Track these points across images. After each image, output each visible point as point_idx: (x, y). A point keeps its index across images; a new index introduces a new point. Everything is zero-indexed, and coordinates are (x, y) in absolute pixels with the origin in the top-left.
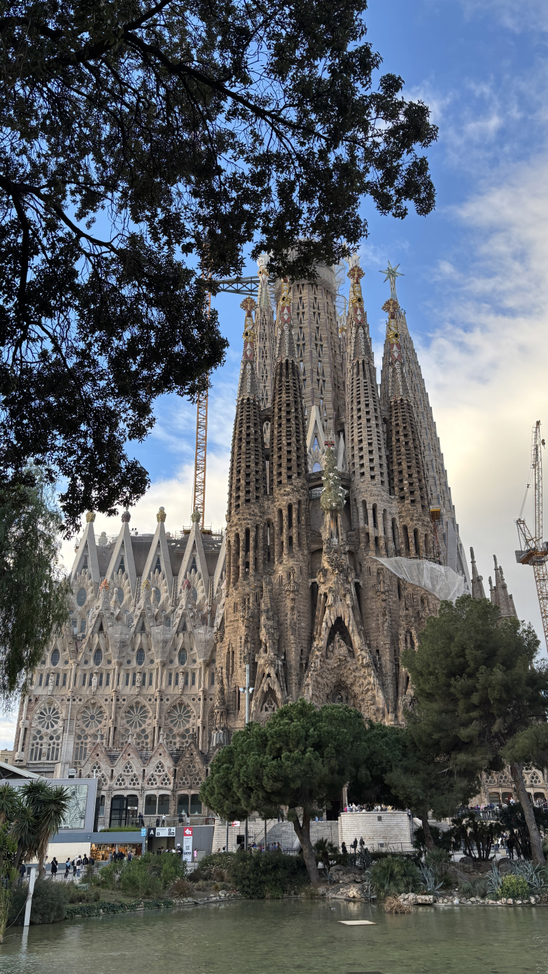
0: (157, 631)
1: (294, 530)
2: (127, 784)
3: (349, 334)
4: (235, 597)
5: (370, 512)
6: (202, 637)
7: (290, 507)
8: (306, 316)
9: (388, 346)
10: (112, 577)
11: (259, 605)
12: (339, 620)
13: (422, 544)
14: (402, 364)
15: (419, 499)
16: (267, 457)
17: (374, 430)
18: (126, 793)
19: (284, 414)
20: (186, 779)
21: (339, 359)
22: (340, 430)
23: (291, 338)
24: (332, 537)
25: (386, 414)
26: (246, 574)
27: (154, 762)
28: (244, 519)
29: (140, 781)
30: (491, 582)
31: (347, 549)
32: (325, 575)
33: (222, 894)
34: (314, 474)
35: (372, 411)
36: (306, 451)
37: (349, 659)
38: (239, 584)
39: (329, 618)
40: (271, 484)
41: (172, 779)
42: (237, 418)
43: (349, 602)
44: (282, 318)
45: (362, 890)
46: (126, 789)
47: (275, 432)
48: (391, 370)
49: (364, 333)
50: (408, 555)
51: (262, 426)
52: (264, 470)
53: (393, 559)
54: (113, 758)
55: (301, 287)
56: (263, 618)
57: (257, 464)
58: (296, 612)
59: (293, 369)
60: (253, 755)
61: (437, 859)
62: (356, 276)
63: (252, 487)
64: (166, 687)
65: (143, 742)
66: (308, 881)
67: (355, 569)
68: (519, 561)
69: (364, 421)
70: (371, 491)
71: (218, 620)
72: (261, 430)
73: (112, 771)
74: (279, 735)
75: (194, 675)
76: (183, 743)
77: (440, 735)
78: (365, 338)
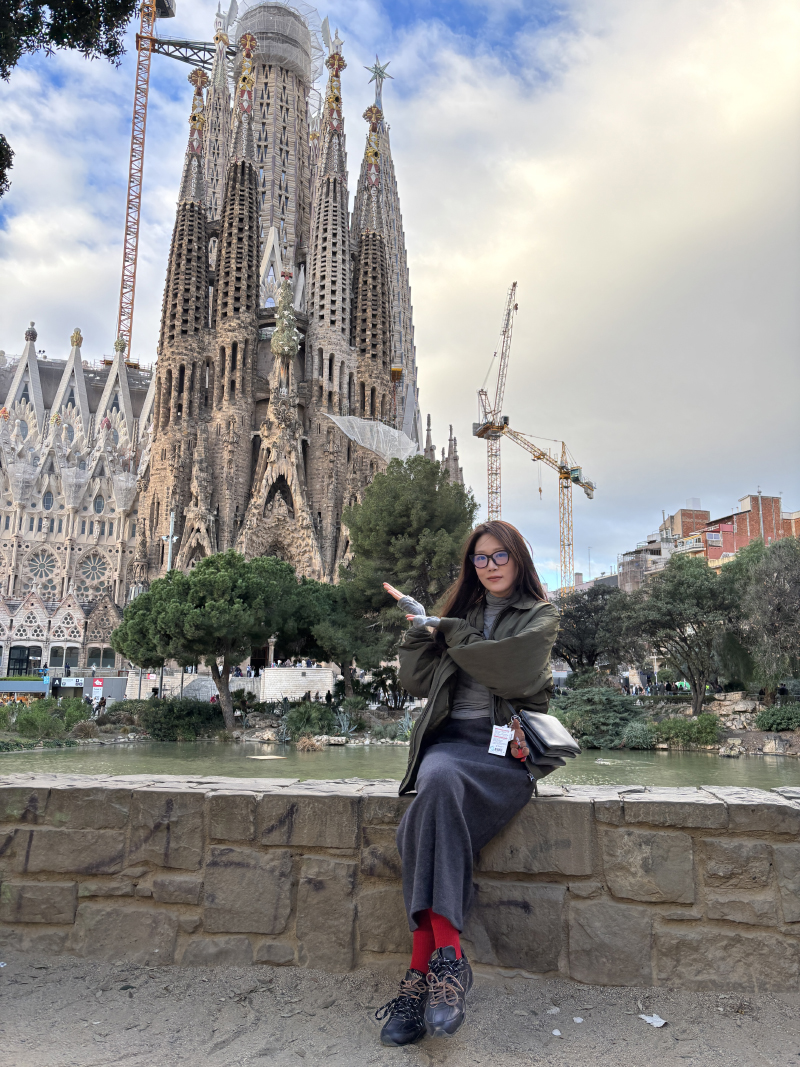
0: (68, 474)
1: (238, 374)
2: (30, 635)
3: (321, 144)
4: (164, 442)
5: (326, 363)
6: (123, 485)
7: (235, 346)
8: (271, 109)
9: (366, 165)
10: (13, 407)
11: (192, 454)
12: (281, 479)
13: (378, 405)
14: (379, 191)
15: (381, 354)
16: (212, 282)
17: (340, 266)
18: (28, 644)
19: (235, 231)
20: (99, 632)
21: (307, 173)
22: (301, 262)
23: (250, 135)
24: (281, 386)
25: (355, 249)
26: (179, 418)
27: (63, 613)
28: (179, 354)
29: (45, 632)
30: (443, 454)
31: (297, 402)
32: (269, 429)
33: (131, 736)
34: (265, 310)
35: (340, 243)
36: (258, 282)
37: (288, 519)
38: (168, 428)
39: (270, 476)
40: (214, 316)
41: (82, 632)
42: (176, 227)
43: (293, 459)
44: (240, 105)
45: (277, 733)
46: (29, 640)
47: (223, 252)
48: (366, 197)
49: (339, 144)
50: (362, 415)
51: (207, 242)
52: (207, 297)
53: (346, 418)
54: (13, 608)
55: (267, 68)
56: (195, 470)
57: (198, 288)
58: (233, 466)
59: (250, 175)
60: (174, 602)
61: (355, 705)
62: (336, 66)
63: (191, 316)
64: (79, 536)
65: (49, 593)
66: (223, 726)
67: (304, 425)
68: (475, 434)
69: (329, 253)
70: (329, 338)
71: (142, 468)
72: (206, 248)
73: (12, 621)
74: (203, 584)
75: (111, 525)
76: (96, 596)
77: (373, 591)
78: (339, 150)
